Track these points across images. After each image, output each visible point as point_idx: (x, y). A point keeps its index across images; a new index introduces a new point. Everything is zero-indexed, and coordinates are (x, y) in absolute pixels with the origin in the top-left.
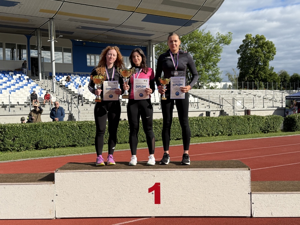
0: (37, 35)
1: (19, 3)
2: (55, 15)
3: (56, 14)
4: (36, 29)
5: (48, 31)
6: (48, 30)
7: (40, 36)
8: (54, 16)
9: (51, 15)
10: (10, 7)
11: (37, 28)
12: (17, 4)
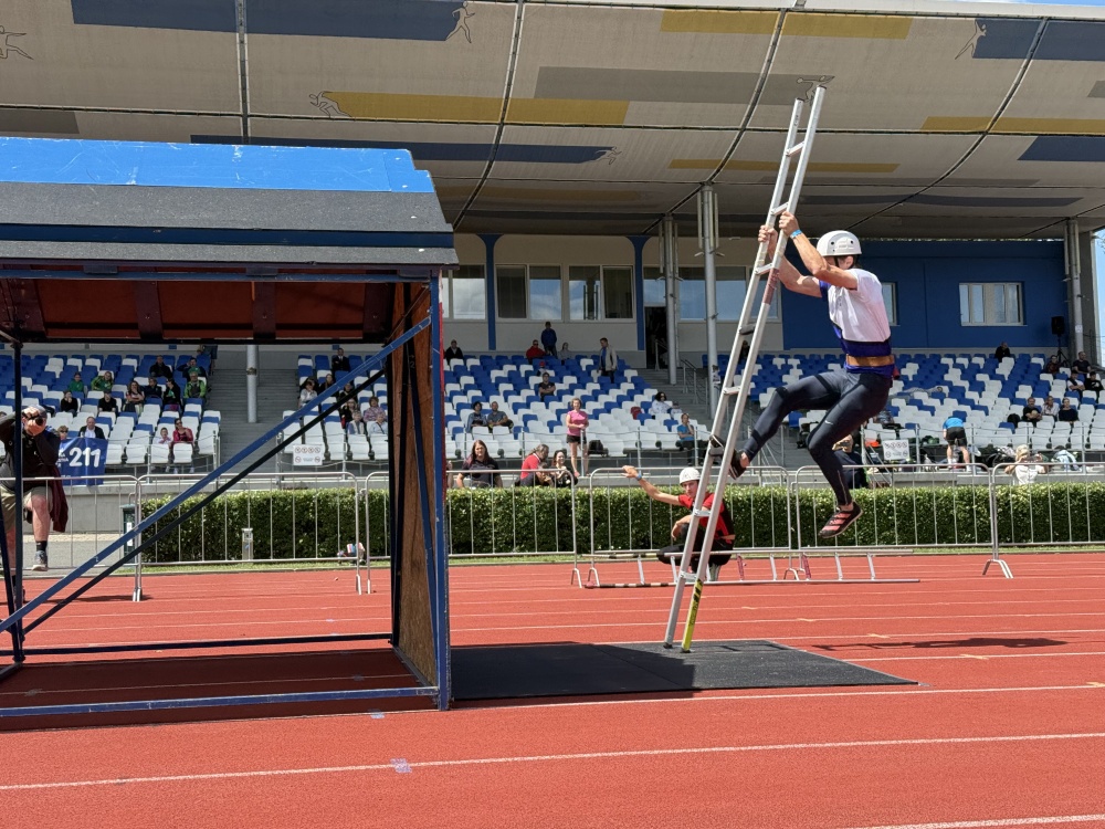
0: (663, 235)
1: (610, 149)
2: (718, 171)
3: (721, 166)
4: (661, 216)
5: (697, 220)
6: (696, 216)
7: (673, 235)
8: (714, 175)
9: (706, 175)
10: (584, 164)
11: (663, 215)
12: (604, 153)
